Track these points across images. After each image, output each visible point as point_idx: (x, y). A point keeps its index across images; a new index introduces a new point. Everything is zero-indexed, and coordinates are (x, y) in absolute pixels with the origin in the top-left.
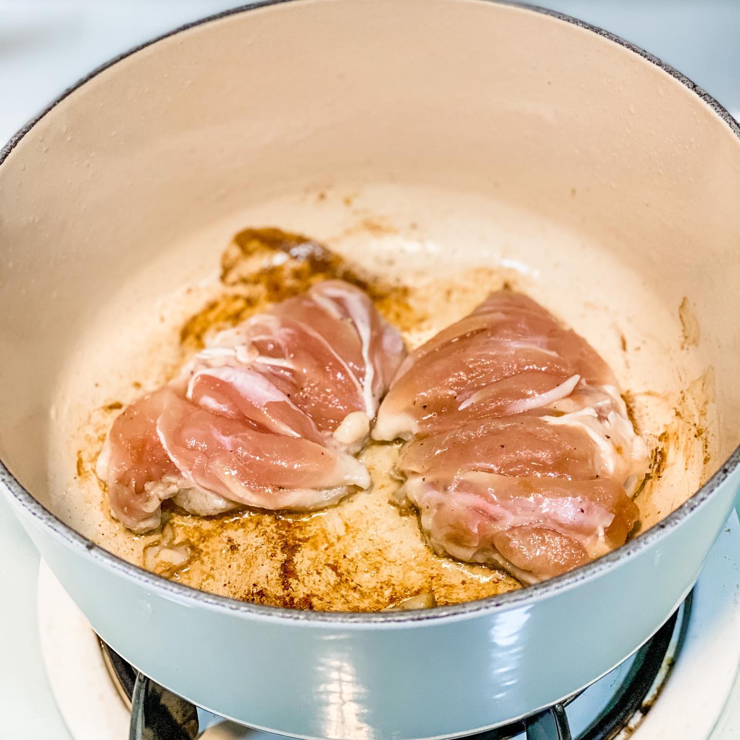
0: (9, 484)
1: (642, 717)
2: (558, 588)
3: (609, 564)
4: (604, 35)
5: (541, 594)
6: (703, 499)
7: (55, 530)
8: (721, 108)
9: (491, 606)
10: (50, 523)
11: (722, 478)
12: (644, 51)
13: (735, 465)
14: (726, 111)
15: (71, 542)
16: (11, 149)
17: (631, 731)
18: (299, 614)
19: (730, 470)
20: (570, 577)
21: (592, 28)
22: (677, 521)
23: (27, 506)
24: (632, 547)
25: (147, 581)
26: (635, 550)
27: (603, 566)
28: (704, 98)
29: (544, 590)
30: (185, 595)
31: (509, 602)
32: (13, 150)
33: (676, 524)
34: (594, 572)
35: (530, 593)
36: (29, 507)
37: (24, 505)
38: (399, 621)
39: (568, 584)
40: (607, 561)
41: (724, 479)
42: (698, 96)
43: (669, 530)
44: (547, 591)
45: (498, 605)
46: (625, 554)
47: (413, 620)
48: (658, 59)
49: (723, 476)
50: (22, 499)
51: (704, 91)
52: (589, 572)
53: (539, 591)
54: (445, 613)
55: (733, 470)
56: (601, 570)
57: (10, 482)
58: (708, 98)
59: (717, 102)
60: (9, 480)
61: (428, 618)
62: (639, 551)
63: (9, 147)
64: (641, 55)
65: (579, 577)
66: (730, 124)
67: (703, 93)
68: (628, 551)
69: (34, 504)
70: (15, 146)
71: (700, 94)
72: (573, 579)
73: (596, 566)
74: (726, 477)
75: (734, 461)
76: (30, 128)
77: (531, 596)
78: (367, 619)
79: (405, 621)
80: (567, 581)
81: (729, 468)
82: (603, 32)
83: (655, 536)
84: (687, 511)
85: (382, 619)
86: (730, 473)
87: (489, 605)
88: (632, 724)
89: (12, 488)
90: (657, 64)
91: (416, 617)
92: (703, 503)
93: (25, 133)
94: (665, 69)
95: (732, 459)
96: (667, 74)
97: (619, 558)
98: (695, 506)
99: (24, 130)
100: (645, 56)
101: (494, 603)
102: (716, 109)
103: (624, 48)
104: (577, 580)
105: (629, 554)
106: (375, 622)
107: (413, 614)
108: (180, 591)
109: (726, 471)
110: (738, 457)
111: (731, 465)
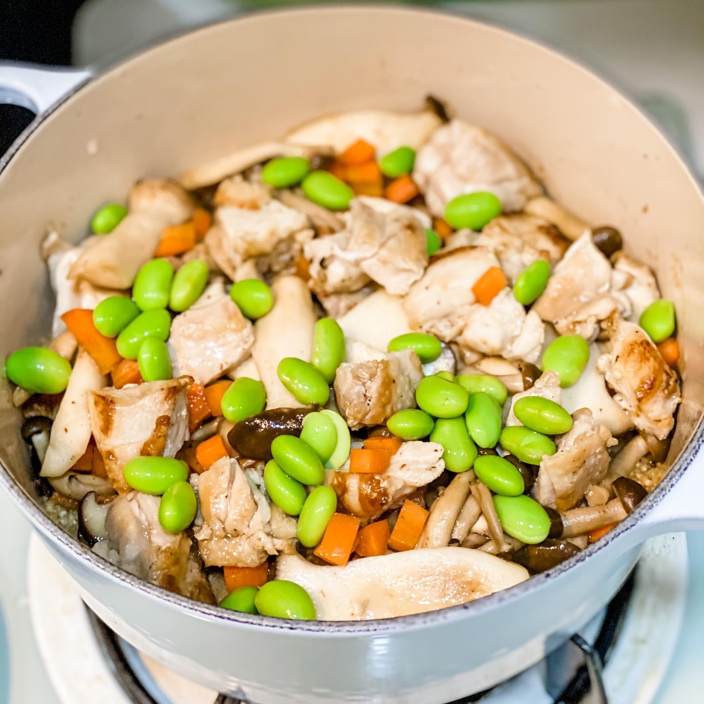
3: (403, 625)
5: (333, 631)
6: (515, 595)
11: (541, 580)
13: (559, 574)
18: (127, 577)
19: (552, 576)
22: (482, 607)
24: (431, 618)
26: (431, 621)
27: (398, 626)
29: (337, 629)
30: (45, 527)
31: (303, 629)
33: (480, 609)
34: (388, 628)
35: (323, 628)
39: (360, 631)
41: (541, 583)
43: (471, 612)
45: (291, 629)
46: (422, 622)
47: (216, 616)
49: (544, 579)
52: (382, 627)
53: (332, 629)
54: (244, 620)
55: (556, 576)
56: (394, 628)
61: (229, 619)
62: (435, 623)
65: (372, 628)
68: (425, 620)
72: (366, 628)
73: (390, 624)
74: (546, 581)
75: (560, 570)
77: (323, 631)
78: (178, 602)
81: (552, 574)
83: (455, 614)
84: (496, 601)
87: (284, 625)
91: (220, 614)
101: (289, 625)
104: (368, 630)
105: (425, 622)
106: (185, 607)
107: (218, 611)
108: (43, 522)
109: (548, 576)
110: (565, 566)
111: (556, 571)
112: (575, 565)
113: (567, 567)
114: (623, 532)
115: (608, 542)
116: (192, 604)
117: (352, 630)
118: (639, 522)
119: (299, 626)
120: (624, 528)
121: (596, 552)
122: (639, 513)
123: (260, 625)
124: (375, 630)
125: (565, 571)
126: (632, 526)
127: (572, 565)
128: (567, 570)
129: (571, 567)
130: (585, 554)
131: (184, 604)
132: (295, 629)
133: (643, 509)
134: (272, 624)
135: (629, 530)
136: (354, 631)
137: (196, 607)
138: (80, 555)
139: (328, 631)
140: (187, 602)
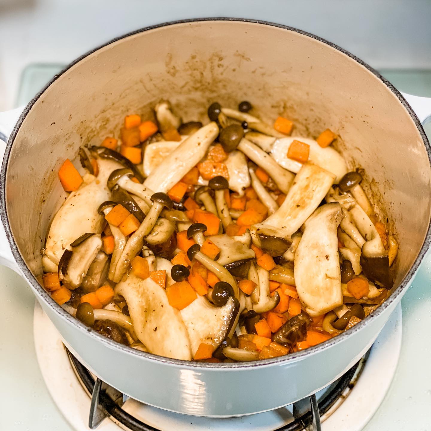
0: (45, 297)
1: (350, 390)
2: (323, 348)
3: (347, 336)
4: (334, 47)
5: (314, 352)
6: (391, 302)
7: (71, 321)
8: (394, 89)
9: (290, 358)
10: (68, 318)
11: (400, 290)
12: (355, 56)
13: (406, 284)
14: (397, 91)
15: (80, 328)
16: (29, 110)
17: (344, 398)
18: (197, 364)
19: (404, 286)
20: (329, 343)
21: (327, 43)
22: (379, 313)
23: (55, 309)
24: (358, 327)
25: (119, 348)
26: (359, 328)
27: (344, 337)
28: (386, 84)
30: (139, 355)
31: (299, 356)
32: (30, 111)
33: (379, 314)
34: (340, 340)
35: (309, 352)
36: (56, 310)
37: (54, 308)
38: (246, 367)
39: (328, 346)
40: (346, 334)
41: (401, 291)
42: (382, 82)
44: (317, 350)
45: (293, 358)
46: (354, 331)
47: (252, 366)
48: (362, 61)
49: (401, 289)
50: (52, 305)
51: (386, 79)
52: (337, 340)
54: (269, 362)
56: (343, 339)
57: (46, 296)
58: (388, 84)
59: (393, 86)
60: (45, 295)
61: (260, 365)
62: (361, 329)
63: (28, 109)
64: (353, 58)
65: (332, 343)
66: (399, 98)
67: (386, 80)
68: (356, 329)
69: (59, 308)
70: (31, 109)
71: (383, 81)
72: (329, 344)
73: (340, 337)
74: (402, 290)
75: (406, 282)
76: (38, 99)
77: (310, 353)
78: (230, 366)
79: (249, 367)
80: (327, 345)
81: (403, 285)
82: (333, 45)
83: (369, 321)
84: (384, 308)
85: (237, 366)
86: (404, 287)
88: (344, 394)
89: (47, 299)
90: (361, 64)
91: (254, 365)
92: (391, 303)
93: (35, 101)
94: (365, 67)
95: (405, 280)
96: (367, 70)
97: (351, 333)
98: (388, 305)
99: (34, 100)
100: (355, 59)
102: (392, 89)
103: (344, 54)
104: (331, 344)
105: (356, 330)
106: (234, 368)
107: (253, 363)
109: (402, 287)
110: (408, 279)
111: (404, 284)
112: (411, 277)
113: (409, 279)
114: (425, 253)
115: (421, 261)
116: (238, 365)
117: (323, 347)
118: (430, 246)
119: (297, 355)
120: (425, 251)
121: (418, 267)
122: (428, 242)
123: (277, 362)
124: (335, 343)
125: (408, 281)
126: (428, 249)
127: (410, 278)
128: (409, 281)
129: (410, 279)
130: (413, 270)
131: (234, 366)
132: (296, 357)
133: (429, 239)
134: (283, 359)
135: (427, 252)
136: (324, 348)
137: (241, 366)
138: (166, 362)
139: (312, 352)
140: (235, 365)
